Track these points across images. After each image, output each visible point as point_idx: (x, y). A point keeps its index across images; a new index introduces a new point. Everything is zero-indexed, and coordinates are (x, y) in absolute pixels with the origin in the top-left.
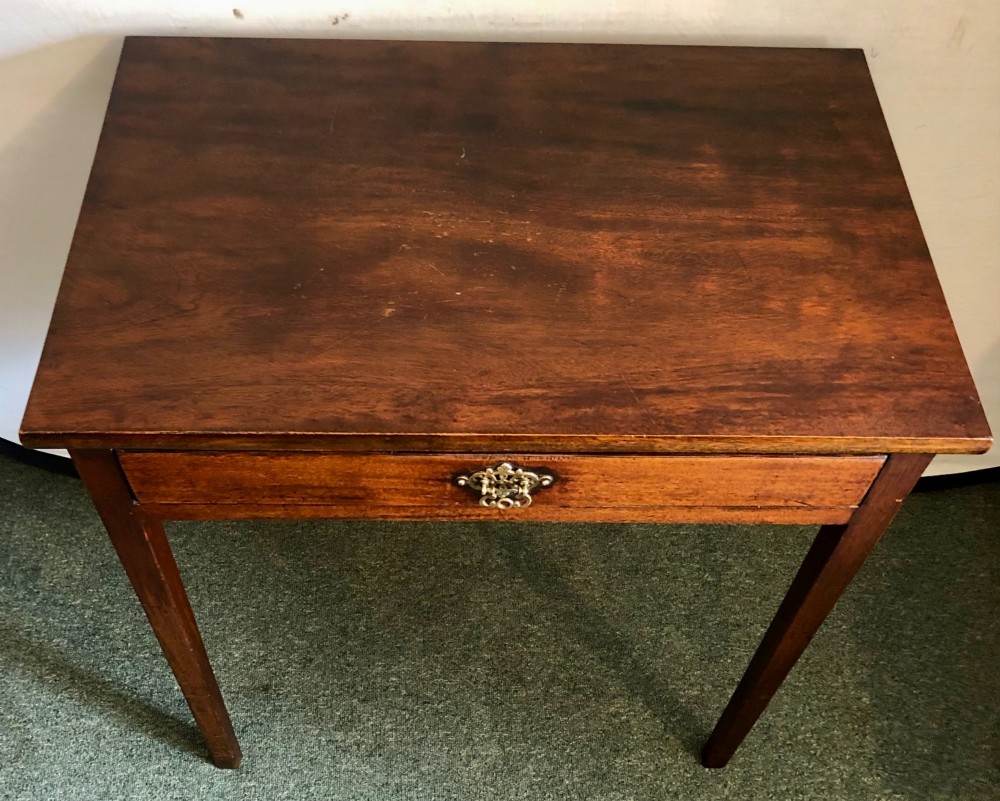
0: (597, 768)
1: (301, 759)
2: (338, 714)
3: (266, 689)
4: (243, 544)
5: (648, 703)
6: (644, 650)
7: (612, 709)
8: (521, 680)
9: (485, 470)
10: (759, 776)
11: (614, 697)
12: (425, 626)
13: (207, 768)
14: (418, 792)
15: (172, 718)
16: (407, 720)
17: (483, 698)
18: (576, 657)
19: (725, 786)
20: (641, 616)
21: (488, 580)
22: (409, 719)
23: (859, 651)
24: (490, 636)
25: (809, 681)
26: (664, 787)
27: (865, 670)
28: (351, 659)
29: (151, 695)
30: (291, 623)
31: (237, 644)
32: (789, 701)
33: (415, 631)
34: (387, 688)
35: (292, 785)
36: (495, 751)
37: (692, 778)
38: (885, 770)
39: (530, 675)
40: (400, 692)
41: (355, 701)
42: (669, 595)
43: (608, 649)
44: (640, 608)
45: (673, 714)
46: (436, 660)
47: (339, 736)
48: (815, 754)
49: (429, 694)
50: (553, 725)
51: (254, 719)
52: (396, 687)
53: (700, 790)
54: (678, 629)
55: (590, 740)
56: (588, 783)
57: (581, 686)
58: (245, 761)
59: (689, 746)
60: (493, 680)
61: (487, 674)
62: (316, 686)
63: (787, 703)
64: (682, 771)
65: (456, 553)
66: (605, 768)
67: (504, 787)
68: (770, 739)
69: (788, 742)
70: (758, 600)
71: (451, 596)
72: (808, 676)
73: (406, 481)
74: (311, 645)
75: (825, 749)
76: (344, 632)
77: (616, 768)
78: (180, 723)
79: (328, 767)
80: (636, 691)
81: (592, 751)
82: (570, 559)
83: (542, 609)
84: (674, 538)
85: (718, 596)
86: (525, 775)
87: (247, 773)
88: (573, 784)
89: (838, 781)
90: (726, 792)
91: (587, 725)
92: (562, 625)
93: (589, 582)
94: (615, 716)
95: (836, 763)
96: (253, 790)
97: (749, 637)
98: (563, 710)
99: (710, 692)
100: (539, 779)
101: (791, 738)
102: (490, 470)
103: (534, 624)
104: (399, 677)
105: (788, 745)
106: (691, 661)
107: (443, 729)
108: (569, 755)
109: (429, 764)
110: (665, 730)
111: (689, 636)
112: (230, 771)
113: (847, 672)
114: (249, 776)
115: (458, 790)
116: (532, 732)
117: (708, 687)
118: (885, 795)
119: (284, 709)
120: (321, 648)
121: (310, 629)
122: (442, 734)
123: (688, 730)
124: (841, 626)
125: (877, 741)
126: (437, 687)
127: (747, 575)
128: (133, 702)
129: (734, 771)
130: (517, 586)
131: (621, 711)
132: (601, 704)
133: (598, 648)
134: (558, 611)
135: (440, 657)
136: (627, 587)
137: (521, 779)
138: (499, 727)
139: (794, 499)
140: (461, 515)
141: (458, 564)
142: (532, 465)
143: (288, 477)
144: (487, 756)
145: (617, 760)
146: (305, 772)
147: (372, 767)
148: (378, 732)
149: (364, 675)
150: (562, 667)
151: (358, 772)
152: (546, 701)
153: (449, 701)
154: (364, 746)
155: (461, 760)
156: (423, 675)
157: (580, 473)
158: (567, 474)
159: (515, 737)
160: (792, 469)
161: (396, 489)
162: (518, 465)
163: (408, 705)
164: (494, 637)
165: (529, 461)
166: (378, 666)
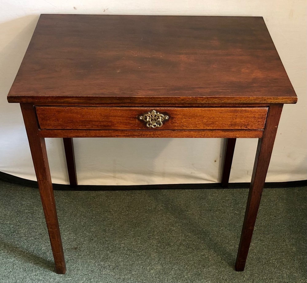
0: (197, 272)
1: (88, 271)
2: (102, 256)
3: (76, 249)
4: (69, 204)
5: (215, 251)
6: (213, 235)
7: (202, 253)
8: (169, 245)
10: (256, 274)
11: (203, 249)
12: (134, 228)
13: (53, 274)
15: (41, 258)
17: (155, 251)
18: (189, 237)
19: (244, 277)
20: (212, 224)
21: (157, 214)
22: (128, 258)
23: (291, 234)
24: (158, 231)
25: (273, 244)
26: (221, 277)
27: (293, 240)
28: (107, 239)
29: (34, 251)
30: (86, 228)
31: (65, 235)
32: (266, 250)
33: (131, 230)
34: (120, 248)
35: (84, 279)
36: (159, 267)
37: (232, 275)
38: (302, 271)
39: (172, 243)
40: (125, 249)
41: (108, 252)
42: (222, 218)
43: (201, 235)
44: (212, 222)
45: (224, 254)
46: (138, 239)
47: (102, 263)
48: (276, 267)
49: (136, 250)
50: (181, 259)
51: (71, 259)
52: (123, 248)
53: (234, 279)
54: (226, 228)
55: (195, 263)
57: (191, 246)
58: (68, 271)
59: (230, 264)
60: (159, 245)
61: (157, 243)
62: (94, 247)
64: (228, 272)
65: (146, 206)
66: (200, 272)
67: (163, 278)
68: (260, 262)
72: (273, 242)
73: (124, 118)
74: (93, 235)
75: (280, 265)
76: (105, 230)
77: (204, 272)
78: (44, 260)
79: (98, 273)
80: (211, 247)
81: (195, 267)
82: (187, 207)
83: (176, 222)
84: (224, 200)
85: (240, 218)
86: (171, 275)
87: (68, 275)
88: (188, 277)
89: (285, 275)
90: (244, 279)
91: (193, 258)
92: (184, 227)
93: (194, 214)
94: (203, 255)
95: (284, 270)
96: (70, 281)
98: (184, 254)
101: (267, 262)
103: (174, 227)
104: (125, 244)
105: (266, 264)
106: (231, 238)
107: (141, 260)
108: (187, 268)
109: (135, 271)
110: (222, 259)
111: (230, 230)
112: (62, 275)
113: (287, 241)
114: (69, 276)
115: (145, 280)
116: (173, 261)
118: (303, 279)
119: (82, 255)
120: (96, 236)
121: (92, 230)
122: (140, 262)
123: (230, 259)
124: (284, 227)
125: (299, 262)
126: (138, 247)
128: (27, 253)
129: (247, 272)
130: (168, 216)
131: (206, 254)
132: (198, 252)
133: (197, 234)
134: (183, 223)
135: (140, 238)
136: (208, 215)
137: (169, 276)
138: (161, 260)
139: (243, 126)
140: (141, 135)
141: (146, 209)
142: (162, 111)
143: (87, 117)
144: (156, 269)
145: (204, 269)
146: (90, 275)
147: (114, 273)
148: (117, 262)
149: (112, 244)
150: (184, 240)
151: (109, 275)
152: (178, 251)
153: (143, 252)
154: (111, 266)
155: (147, 270)
156: (133, 244)
157: (176, 115)
158: (173, 115)
159: (167, 263)
160: (240, 112)
161: (121, 122)
162: (157, 111)
163: (128, 253)
164: (160, 231)
165: (161, 110)
166: (117, 241)
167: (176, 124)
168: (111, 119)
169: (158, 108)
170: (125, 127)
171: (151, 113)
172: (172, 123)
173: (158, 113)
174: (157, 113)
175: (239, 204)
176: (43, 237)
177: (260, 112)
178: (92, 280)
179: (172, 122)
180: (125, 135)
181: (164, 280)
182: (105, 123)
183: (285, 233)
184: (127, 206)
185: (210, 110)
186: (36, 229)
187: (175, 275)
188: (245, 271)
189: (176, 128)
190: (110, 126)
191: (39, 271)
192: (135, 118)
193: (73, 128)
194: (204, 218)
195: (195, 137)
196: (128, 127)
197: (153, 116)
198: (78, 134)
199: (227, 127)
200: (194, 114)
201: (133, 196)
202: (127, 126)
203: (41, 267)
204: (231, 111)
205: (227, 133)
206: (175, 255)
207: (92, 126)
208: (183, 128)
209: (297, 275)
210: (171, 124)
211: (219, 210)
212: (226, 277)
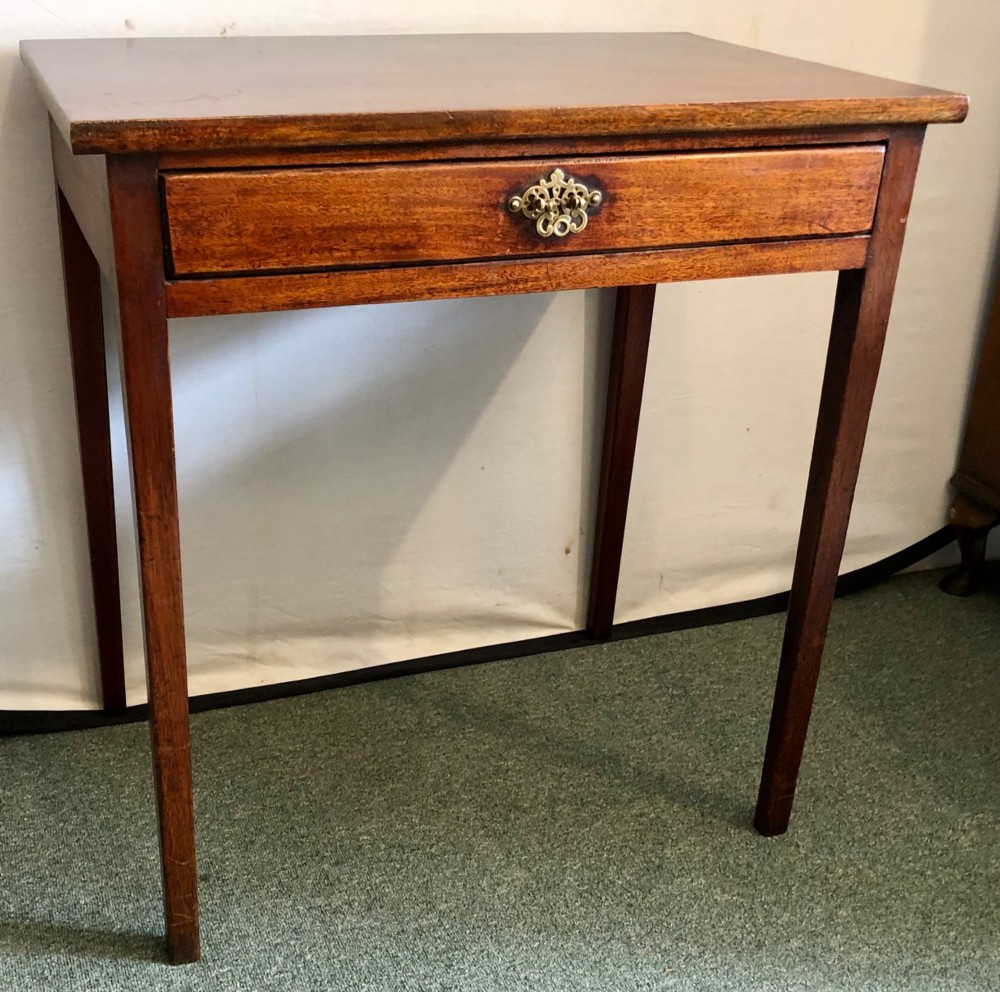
0: (647, 863)
1: (280, 932)
2: (310, 882)
3: (206, 879)
4: (120, 761)
5: (671, 799)
6: (640, 759)
7: (634, 812)
8: (517, 808)
9: (538, 183)
10: (827, 831)
11: (631, 801)
12: (380, 787)
13: (155, 968)
14: (445, 929)
15: (87, 931)
16: (399, 870)
17: (482, 833)
18: (569, 778)
19: (798, 846)
20: (621, 733)
21: (435, 736)
22: (402, 868)
23: (862, 717)
24: (461, 780)
25: (828, 748)
26: (731, 862)
27: (878, 729)
28: (303, 831)
29: (51, 915)
31: (148, 847)
32: (818, 766)
33: (371, 793)
34: (361, 847)
35: (279, 959)
36: (521, 874)
37: (757, 849)
38: (952, 799)
39: (526, 803)
40: (379, 847)
41: (326, 866)
42: (641, 711)
43: (601, 765)
44: (618, 726)
45: (703, 801)
46: (409, 812)
47: (320, 901)
48: (874, 801)
49: (415, 842)
50: (576, 838)
52: (372, 844)
53: (773, 857)
54: (667, 734)
55: (626, 841)
56: (644, 878)
57: (590, 799)
58: (205, 950)
59: (737, 824)
61: (476, 812)
62: (269, 863)
63: (817, 769)
64: (743, 844)
65: (386, 723)
66: (656, 861)
67: (548, 903)
68: (817, 799)
69: (840, 798)
70: (735, 698)
71: (398, 756)
72: (825, 745)
74: (246, 829)
75: (882, 796)
76: (282, 811)
77: (668, 858)
78: (101, 933)
79: (320, 933)
80: (652, 792)
81: (633, 851)
82: (518, 704)
83: (507, 748)
84: (621, 670)
85: (692, 704)
86: (569, 886)
87: (215, 961)
88: (628, 882)
89: (912, 817)
90: (803, 851)
91: (614, 829)
92: (539, 756)
93: (549, 717)
94: (641, 815)
95: (900, 804)
96: (230, 974)
97: (745, 727)
98: (581, 823)
99: (732, 776)
100: (586, 887)
101: (840, 794)
102: (543, 181)
103: (507, 761)
104: (370, 834)
105: (841, 801)
106: (696, 757)
107: (448, 868)
108: (609, 859)
109: (446, 902)
110: (703, 815)
111: (682, 739)
112: (189, 966)
113: (862, 734)
114: (219, 963)
116: (555, 849)
117: (728, 774)
118: (968, 817)
119: (237, 892)
120: (260, 831)
121: (237, 816)
122: (448, 873)
123: (728, 810)
124: (831, 702)
125: (929, 778)
126: (421, 835)
127: (712, 683)
128: (28, 927)
129: (798, 833)
130: (471, 735)
131: (646, 810)
132: (619, 810)
133: (589, 767)
134: (528, 745)
135: (412, 808)
136: (593, 714)
137: (566, 892)
138: (513, 853)
139: (817, 221)
140: (509, 282)
141: (393, 730)
142: (582, 172)
143: (340, 211)
144: (513, 881)
145: (665, 851)
146: (292, 943)
147: (376, 919)
148: (369, 888)
149: (326, 841)
150: (559, 788)
151: (361, 929)
152: (556, 820)
153: (441, 844)
154: (356, 904)
155: (483, 890)
156: (399, 827)
157: (626, 185)
158: (614, 188)
159: (537, 857)
160: (811, 167)
161: (449, 226)
162: (569, 173)
163: (393, 856)
164: (467, 780)
165: (580, 167)
166: (339, 830)
167: (622, 226)
168: (420, 213)
169: (571, 162)
170: (462, 249)
171: (549, 180)
172: (609, 222)
173: (572, 180)
174: (566, 180)
175: (668, 671)
176: (65, 870)
177: (865, 164)
178: (309, 957)
179: (612, 218)
180: (457, 284)
181: (555, 905)
182: (396, 237)
183: (844, 715)
184: (325, 734)
185: (725, 162)
186: (30, 852)
187: (583, 884)
188: (790, 830)
189: (621, 243)
190: (412, 248)
191: (98, 969)
192: (495, 206)
193: (289, 262)
194: (585, 721)
195: (675, 279)
196: (470, 249)
197: (554, 192)
198: (299, 294)
199: (770, 229)
200: (679, 180)
201: (333, 705)
202: (470, 245)
203: (102, 954)
204: (785, 164)
205: (769, 254)
206: (553, 833)
207: (352, 250)
208: (642, 242)
209: (944, 810)
210: (605, 226)
211: (619, 695)
212: (743, 859)
